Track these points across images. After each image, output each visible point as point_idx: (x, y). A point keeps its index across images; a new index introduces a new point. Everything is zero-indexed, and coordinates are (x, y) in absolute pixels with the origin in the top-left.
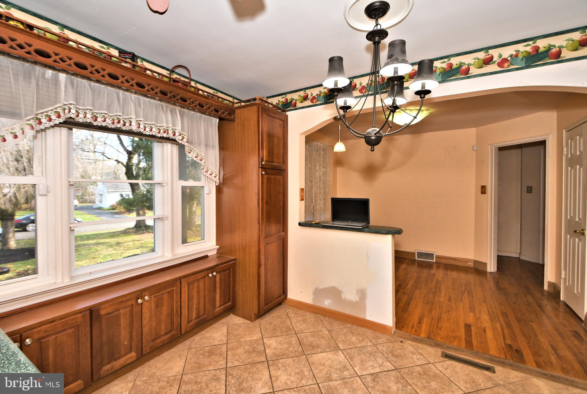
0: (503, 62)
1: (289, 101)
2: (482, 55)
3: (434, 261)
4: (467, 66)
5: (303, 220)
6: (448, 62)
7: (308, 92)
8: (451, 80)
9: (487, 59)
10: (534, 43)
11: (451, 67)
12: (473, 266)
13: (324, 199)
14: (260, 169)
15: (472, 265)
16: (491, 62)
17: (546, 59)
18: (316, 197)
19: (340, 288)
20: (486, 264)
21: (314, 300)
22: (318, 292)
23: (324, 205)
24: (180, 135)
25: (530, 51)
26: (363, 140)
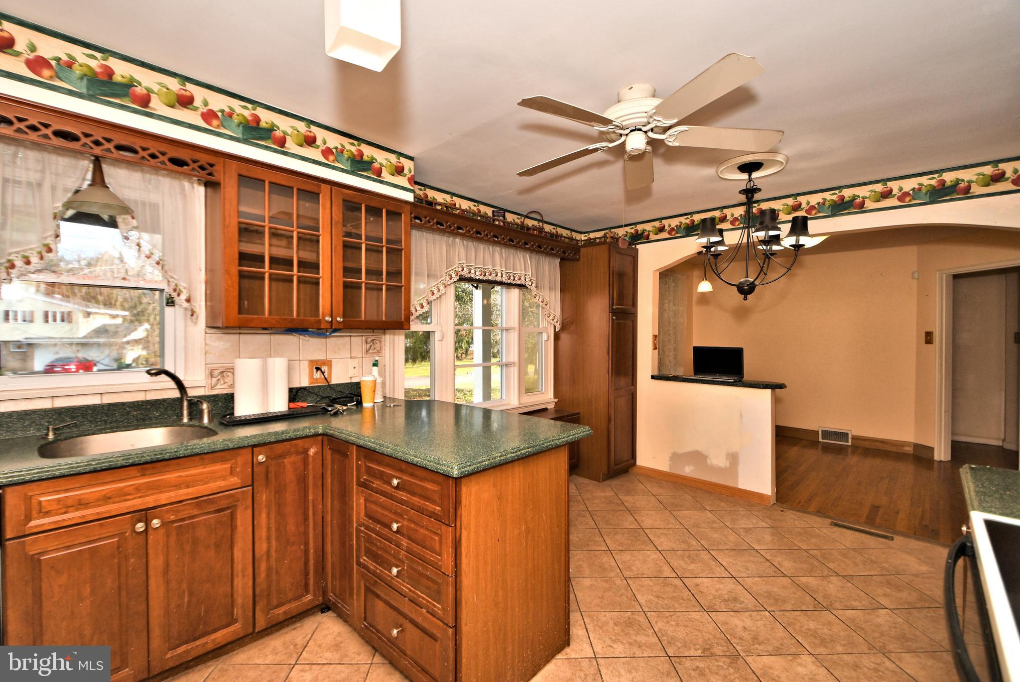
0: (903, 196)
1: (639, 232)
2: (879, 188)
3: (850, 443)
4: (861, 199)
5: (656, 373)
6: (839, 194)
7: (666, 222)
8: (843, 215)
9: (885, 192)
10: (939, 177)
11: (843, 200)
12: (912, 452)
13: (675, 350)
14: (611, 314)
15: (910, 451)
16: (890, 196)
17: (953, 195)
18: (664, 347)
19: (705, 453)
20: (931, 449)
21: (671, 467)
22: (676, 458)
23: (675, 358)
24: (530, 281)
25: (935, 185)
26: (735, 288)
